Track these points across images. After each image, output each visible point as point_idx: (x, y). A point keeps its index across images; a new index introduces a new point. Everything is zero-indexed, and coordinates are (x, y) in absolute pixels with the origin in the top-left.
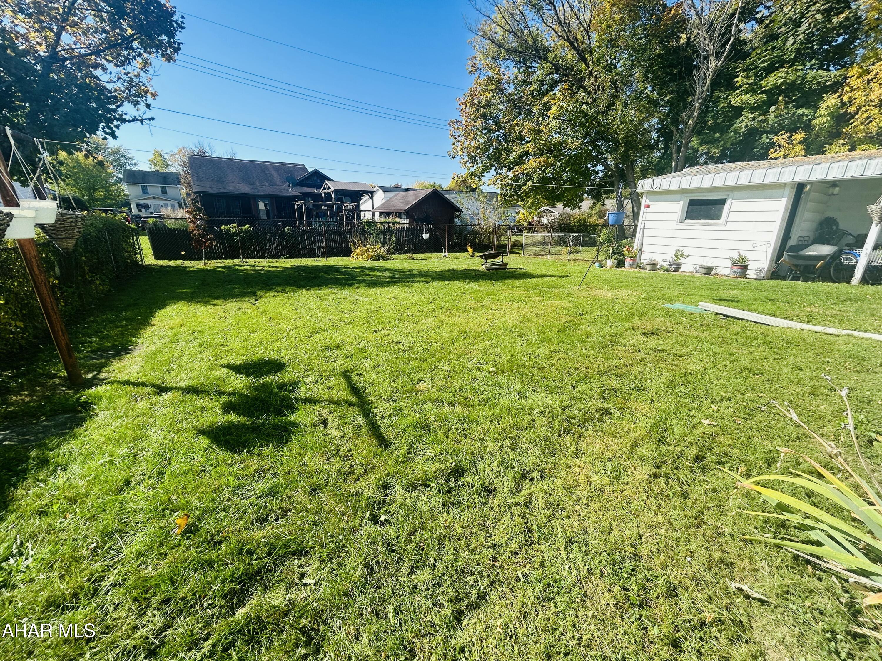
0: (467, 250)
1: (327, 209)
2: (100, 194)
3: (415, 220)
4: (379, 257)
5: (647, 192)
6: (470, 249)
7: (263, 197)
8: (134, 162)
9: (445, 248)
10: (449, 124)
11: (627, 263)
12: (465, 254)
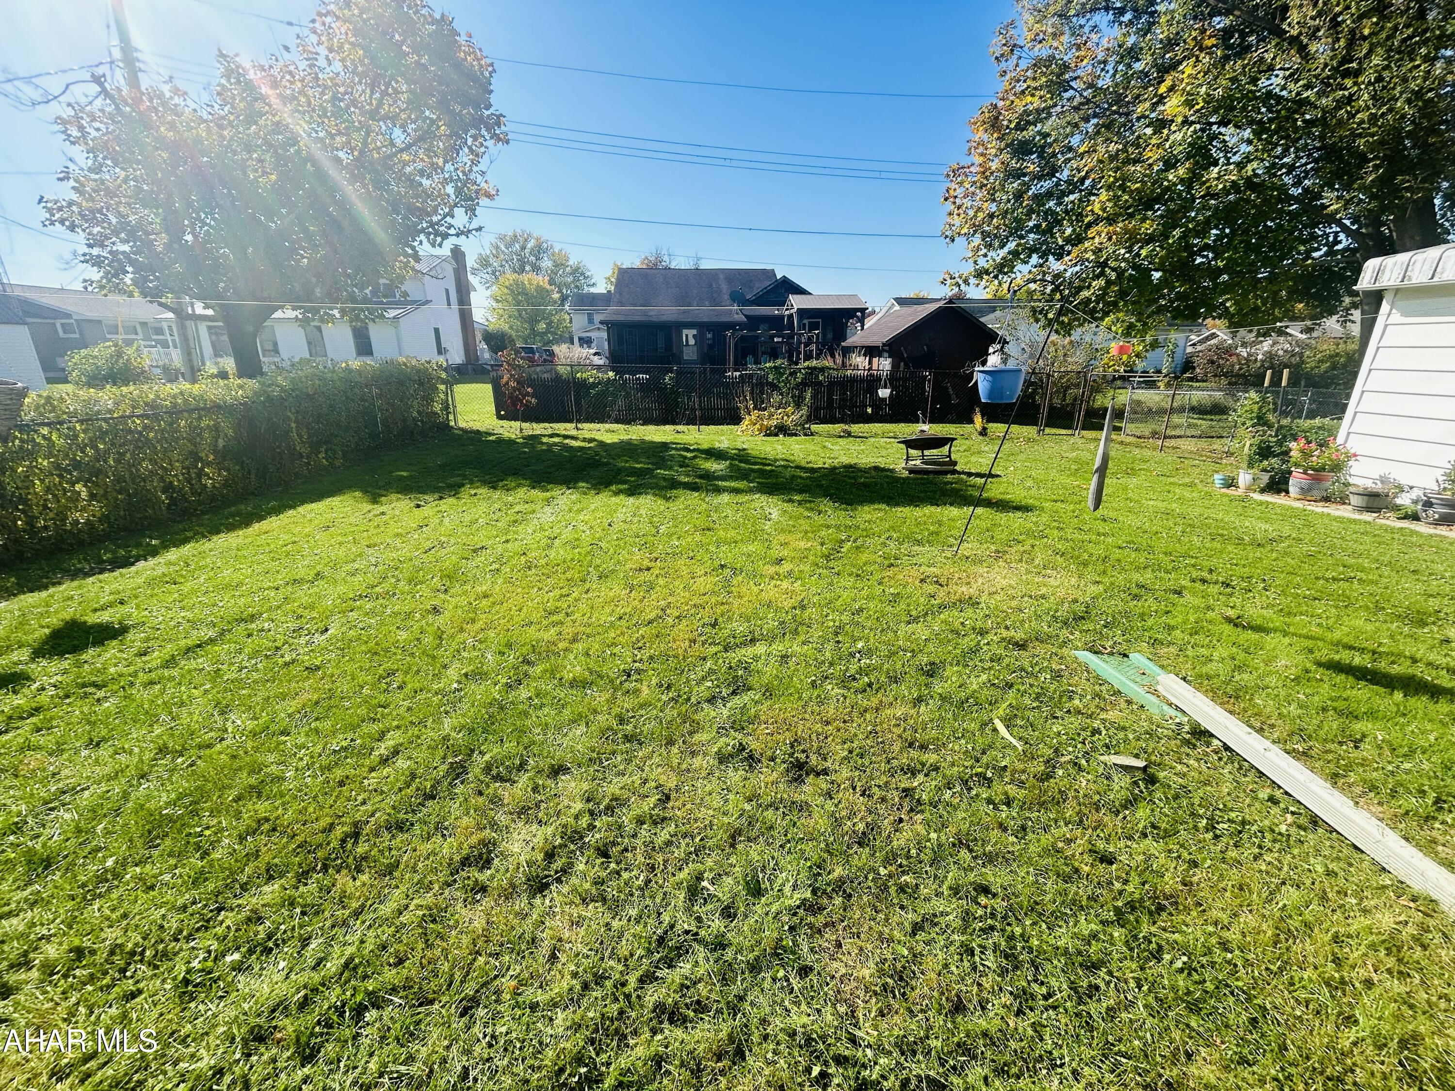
0: (971, 421)
1: (782, 342)
2: (542, 326)
3: (902, 359)
4: (782, 430)
5: (1397, 291)
6: (978, 419)
7: (690, 325)
8: (593, 281)
9: (924, 416)
10: (948, 176)
11: (1295, 483)
12: (967, 428)
